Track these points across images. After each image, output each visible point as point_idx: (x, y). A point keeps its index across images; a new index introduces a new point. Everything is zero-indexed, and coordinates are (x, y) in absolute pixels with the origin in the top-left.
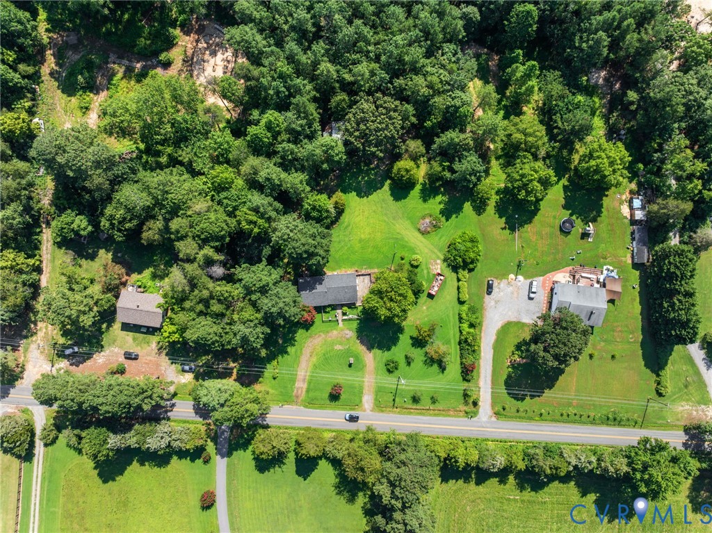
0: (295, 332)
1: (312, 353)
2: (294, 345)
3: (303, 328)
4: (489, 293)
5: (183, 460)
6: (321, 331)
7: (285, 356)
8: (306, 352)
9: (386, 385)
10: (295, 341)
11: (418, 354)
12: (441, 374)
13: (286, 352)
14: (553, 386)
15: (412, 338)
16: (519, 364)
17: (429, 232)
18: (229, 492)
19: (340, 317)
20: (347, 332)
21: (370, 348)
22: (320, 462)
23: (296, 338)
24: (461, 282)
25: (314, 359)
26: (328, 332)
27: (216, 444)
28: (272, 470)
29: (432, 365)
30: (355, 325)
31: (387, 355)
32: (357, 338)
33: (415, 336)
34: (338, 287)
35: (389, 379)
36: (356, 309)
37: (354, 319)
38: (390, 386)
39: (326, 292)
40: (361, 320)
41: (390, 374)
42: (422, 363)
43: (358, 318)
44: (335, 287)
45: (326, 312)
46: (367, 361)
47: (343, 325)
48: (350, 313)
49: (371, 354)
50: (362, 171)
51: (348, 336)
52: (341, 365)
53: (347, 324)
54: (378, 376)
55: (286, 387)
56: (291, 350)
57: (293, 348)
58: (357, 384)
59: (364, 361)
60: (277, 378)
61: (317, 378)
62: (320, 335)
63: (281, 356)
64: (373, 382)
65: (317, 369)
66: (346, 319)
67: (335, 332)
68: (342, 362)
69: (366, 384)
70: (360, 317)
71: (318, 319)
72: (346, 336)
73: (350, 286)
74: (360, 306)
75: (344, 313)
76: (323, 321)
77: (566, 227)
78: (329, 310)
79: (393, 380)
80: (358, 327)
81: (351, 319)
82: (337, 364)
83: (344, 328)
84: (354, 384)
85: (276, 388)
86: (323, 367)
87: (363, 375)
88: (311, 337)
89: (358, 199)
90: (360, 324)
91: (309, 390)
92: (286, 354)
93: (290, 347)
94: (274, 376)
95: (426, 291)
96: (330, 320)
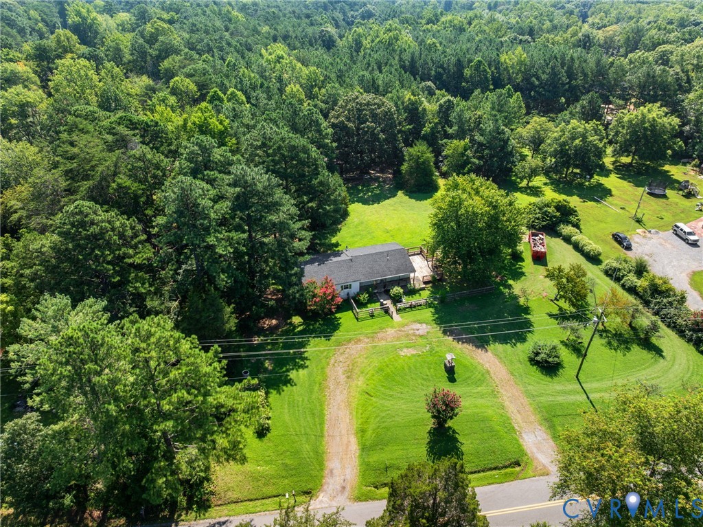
0: (303, 345)
1: (351, 371)
2: (303, 367)
3: (318, 336)
4: (628, 248)
6: (360, 334)
7: (287, 389)
8: (337, 373)
9: (560, 399)
10: (306, 359)
12: (661, 361)
13: (288, 382)
15: (551, 315)
19: (392, 309)
20: (418, 326)
21: (481, 343)
25: (360, 383)
26: (374, 333)
29: (629, 349)
30: (428, 314)
32: (444, 333)
33: (555, 311)
34: (372, 254)
35: (559, 387)
36: (417, 295)
37: (421, 305)
38: (572, 398)
39: (351, 260)
40: (435, 308)
41: (552, 378)
42: (603, 347)
43: (428, 305)
44: (365, 255)
45: (361, 305)
46: (487, 365)
47: (402, 317)
48: (407, 301)
49: (489, 353)
50: (362, 191)
51: (421, 332)
52: (430, 381)
53: (410, 315)
54: (530, 387)
55: (298, 452)
56: (298, 375)
57: (302, 373)
58: (490, 412)
59: (479, 367)
60: (269, 435)
61: (377, 417)
62: (360, 340)
63: (274, 392)
64: (526, 401)
65: (372, 398)
66: (405, 309)
67: (390, 331)
68: (429, 374)
69: (511, 408)
70: (432, 303)
71: (345, 318)
72: (417, 333)
73: (394, 251)
74: (423, 289)
75: (396, 300)
76: (357, 319)
77: (657, 192)
78: (364, 297)
79: (570, 387)
80: (437, 318)
81: (415, 307)
82: (420, 381)
83: (406, 321)
84: (482, 412)
85: (267, 459)
86: (388, 392)
87: (493, 391)
88: (340, 344)
89: (366, 206)
90: (437, 312)
91: (365, 449)
92: (289, 385)
93: (294, 371)
94: (262, 432)
95: (529, 259)
96: (372, 316)
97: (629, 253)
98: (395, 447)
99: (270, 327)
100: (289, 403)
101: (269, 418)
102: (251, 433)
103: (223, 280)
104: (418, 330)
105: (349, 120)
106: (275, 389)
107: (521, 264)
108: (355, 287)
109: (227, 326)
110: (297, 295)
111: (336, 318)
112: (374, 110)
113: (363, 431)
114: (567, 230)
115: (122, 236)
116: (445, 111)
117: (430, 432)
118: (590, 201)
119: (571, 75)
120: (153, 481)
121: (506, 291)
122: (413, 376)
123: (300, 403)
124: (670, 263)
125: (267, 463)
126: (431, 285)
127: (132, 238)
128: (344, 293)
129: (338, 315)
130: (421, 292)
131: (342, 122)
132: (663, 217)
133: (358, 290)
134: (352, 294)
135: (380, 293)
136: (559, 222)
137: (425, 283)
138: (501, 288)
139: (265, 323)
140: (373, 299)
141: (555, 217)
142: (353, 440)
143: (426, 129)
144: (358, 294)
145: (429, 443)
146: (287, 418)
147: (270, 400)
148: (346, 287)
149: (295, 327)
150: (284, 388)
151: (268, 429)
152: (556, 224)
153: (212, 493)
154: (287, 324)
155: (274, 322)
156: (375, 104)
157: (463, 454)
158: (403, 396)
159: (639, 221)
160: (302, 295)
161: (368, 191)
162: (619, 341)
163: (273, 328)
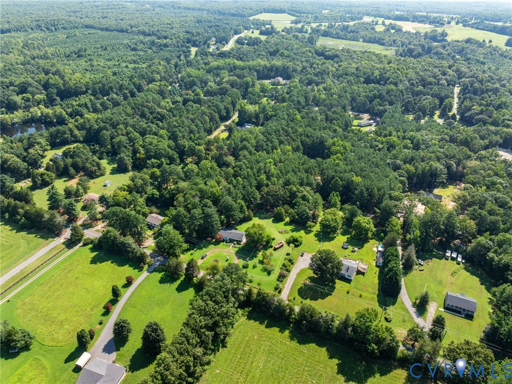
0: (210, 245)
1: (213, 252)
2: (206, 248)
3: (214, 245)
4: (302, 256)
5: (130, 268)
8: (210, 252)
11: (260, 266)
12: (267, 276)
13: (202, 249)
14: (324, 299)
15: (259, 260)
16: (308, 285)
17: (282, 233)
18: (139, 285)
20: (232, 250)
21: (239, 258)
22: (190, 289)
23: (209, 247)
25: (212, 255)
26: (223, 248)
27: (149, 267)
28: (166, 284)
29: (264, 272)
30: (237, 249)
31: (245, 262)
32: (235, 254)
33: (261, 260)
34: (236, 233)
36: (239, 245)
39: (232, 233)
40: (240, 249)
42: (260, 270)
45: (226, 242)
47: (231, 248)
48: (237, 246)
50: (264, 214)
51: (231, 252)
59: (233, 262)
62: (220, 248)
63: (198, 250)
66: (234, 247)
67: (226, 249)
71: (222, 243)
73: (242, 234)
74: (241, 244)
75: (234, 244)
76: (224, 245)
77: (346, 247)
78: (228, 241)
80: (237, 251)
88: (215, 248)
89: (259, 219)
93: (204, 248)
94: (192, 254)
95: (273, 248)
96: (227, 245)
97: (300, 257)
100: (199, 252)
101: (194, 253)
107: (270, 248)
108: (228, 239)
110: (214, 236)
111: (220, 243)
128: (225, 239)
135: (232, 242)
137: (243, 243)
138: (258, 251)
140: (230, 242)
146: (196, 254)
148: (226, 237)
149: (212, 241)
150: (200, 250)
160: (216, 236)
161: (266, 215)
162: (265, 270)
163: (209, 240)
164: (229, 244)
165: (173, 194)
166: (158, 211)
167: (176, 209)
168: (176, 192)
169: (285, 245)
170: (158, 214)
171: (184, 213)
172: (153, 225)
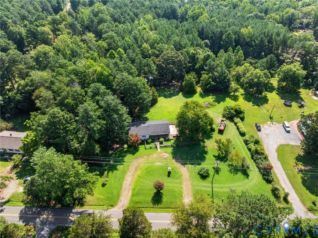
0: (124, 156)
1: (137, 168)
2: (122, 164)
3: (130, 153)
4: (259, 130)
6: (144, 155)
8: (132, 168)
9: (202, 188)
10: (124, 161)
11: (224, 167)
12: (247, 180)
13: (116, 169)
15: (214, 156)
17: (209, 107)
19: (158, 146)
20: (165, 154)
21: (184, 164)
23: (124, 160)
24: (237, 124)
25: (139, 173)
26: (149, 155)
29: (237, 173)
30: (170, 150)
31: (198, 168)
32: (173, 158)
33: (217, 155)
34: (156, 125)
35: (204, 184)
36: (169, 141)
37: (169, 146)
38: (206, 189)
39: (148, 126)
40: (174, 148)
41: (203, 180)
42: (227, 172)
43: (172, 146)
44: (153, 125)
45: (148, 143)
46: (183, 172)
47: (161, 150)
48: (165, 143)
49: (185, 168)
50: (166, 91)
51: (165, 157)
52: (161, 175)
53: (164, 149)
54: (194, 183)
55: (112, 193)
56: (120, 167)
57: (122, 166)
58: (177, 189)
59: (180, 173)
60: (106, 186)
61: (140, 185)
62: (144, 157)
63: (111, 172)
64: (190, 187)
65: (141, 179)
66: (163, 147)
67: (155, 155)
68: (162, 173)
69: (185, 189)
70: (173, 146)
71: (141, 148)
72: (164, 157)
73: (164, 124)
74: (172, 139)
75: (161, 143)
76: (145, 148)
77: (288, 103)
78: (150, 141)
79: (208, 185)
80: (173, 152)
81: (167, 146)
82: (158, 175)
83: (162, 152)
84: (174, 189)
85: (103, 194)
86: (146, 177)
87: (181, 182)
88: (136, 158)
89: (165, 99)
90: (173, 150)
91: (133, 195)
92: (116, 170)
93: (119, 166)
94: (103, 185)
95: (217, 131)
96: (151, 148)
97: (259, 133)
98: (142, 196)
99: (116, 148)
100: (114, 177)
101: (106, 181)
102: (101, 185)
103: (97, 136)
104: (164, 156)
105: (163, 63)
106: (111, 171)
107: (213, 133)
108: (147, 137)
109: (96, 152)
110: (125, 139)
111: (138, 147)
112: (174, 59)
113: (134, 189)
114: (237, 120)
115: (66, 121)
116: (207, 58)
117: (154, 193)
118: (256, 105)
119: (270, 42)
120: (65, 199)
121: (202, 144)
122: (157, 173)
123: (118, 177)
124: (273, 139)
125: (103, 195)
126: (176, 138)
127: (70, 121)
128: (143, 138)
129: (139, 146)
130: (171, 140)
131: (160, 64)
132: (283, 117)
133: (149, 138)
134: (146, 139)
135: (157, 139)
136: (235, 116)
137: (174, 137)
138: (201, 142)
139: (115, 146)
140: (153, 141)
141: (233, 114)
142: (130, 192)
143: (197, 66)
144: (148, 139)
145: (153, 196)
146: (112, 181)
147: (109, 174)
148: (144, 136)
149: (124, 149)
150: (114, 171)
151: (106, 184)
152: (233, 117)
153: (85, 202)
154: (122, 147)
155: (118, 146)
156: (175, 57)
157: (162, 202)
158: (151, 179)
159: (271, 118)
160: (127, 139)
161: (169, 91)
162: (235, 170)
163: (117, 148)
164: (152, 145)
165: (26, 92)
166: (10, 125)
167: (44, 114)
168: (32, 88)
169: (228, 122)
170: (12, 129)
171: (63, 116)
172: (8, 151)
